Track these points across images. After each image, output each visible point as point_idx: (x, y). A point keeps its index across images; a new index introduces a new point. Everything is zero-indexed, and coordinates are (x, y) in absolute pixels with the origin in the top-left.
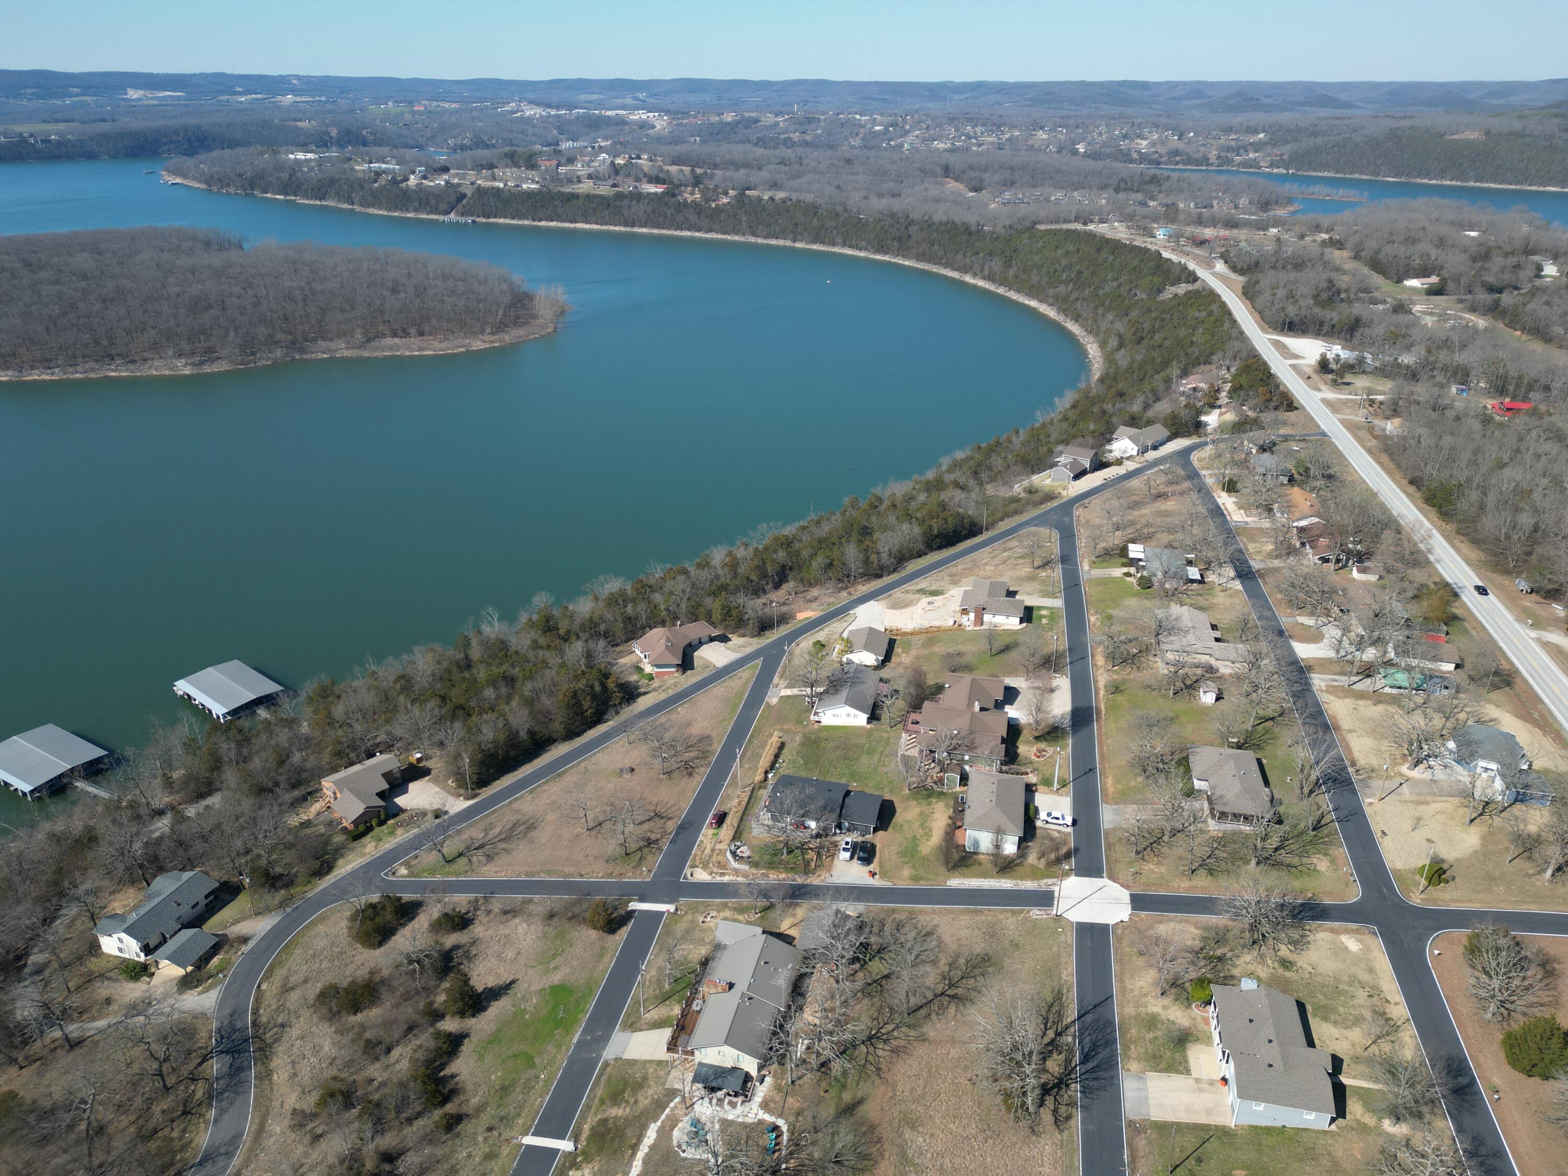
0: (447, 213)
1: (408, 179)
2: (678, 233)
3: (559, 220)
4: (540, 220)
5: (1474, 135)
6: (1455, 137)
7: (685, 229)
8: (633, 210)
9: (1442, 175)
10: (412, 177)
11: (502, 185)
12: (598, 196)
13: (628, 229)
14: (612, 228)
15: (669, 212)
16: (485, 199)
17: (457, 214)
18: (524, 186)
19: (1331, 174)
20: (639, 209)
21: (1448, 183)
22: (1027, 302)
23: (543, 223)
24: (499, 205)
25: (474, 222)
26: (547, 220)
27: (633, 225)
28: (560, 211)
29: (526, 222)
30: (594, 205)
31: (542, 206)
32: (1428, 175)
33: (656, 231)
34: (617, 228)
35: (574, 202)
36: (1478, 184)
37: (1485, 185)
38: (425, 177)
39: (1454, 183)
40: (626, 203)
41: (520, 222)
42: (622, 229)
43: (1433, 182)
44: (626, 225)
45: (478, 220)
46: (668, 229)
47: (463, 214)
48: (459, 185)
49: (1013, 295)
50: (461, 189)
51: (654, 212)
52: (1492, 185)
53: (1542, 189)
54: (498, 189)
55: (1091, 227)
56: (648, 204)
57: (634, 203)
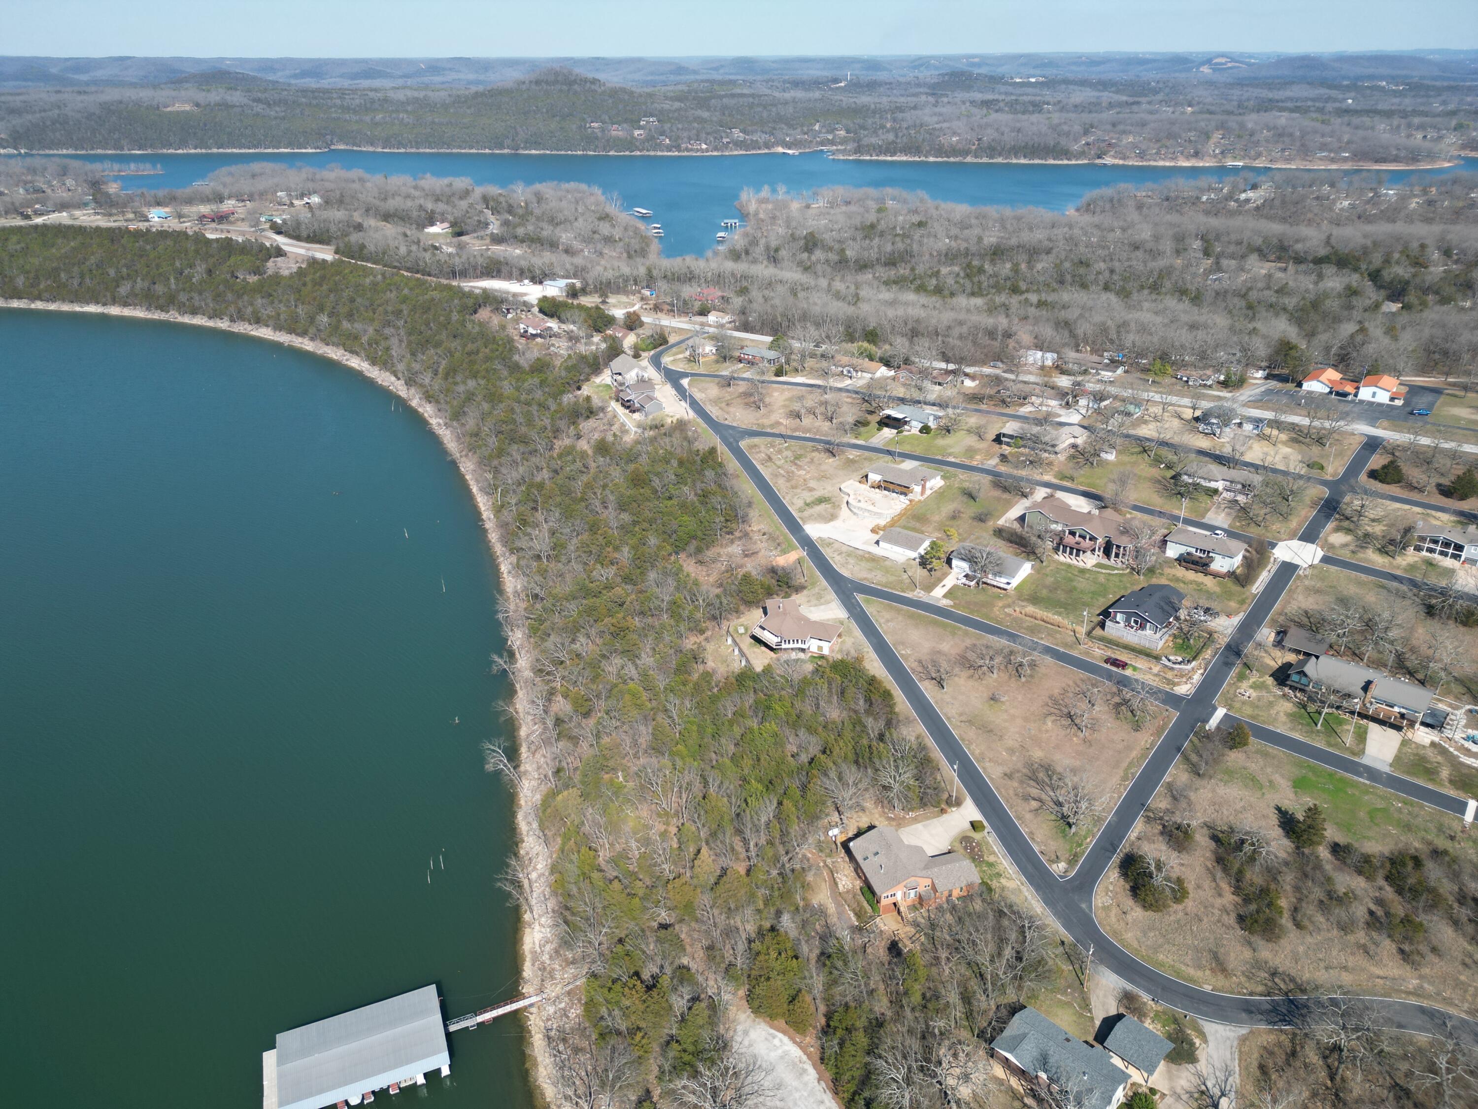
5: (187, 107)
6: (169, 109)
9: (183, 144)
19: (71, 151)
21: (193, 151)
22: (78, 309)
32: (170, 145)
36: (221, 150)
37: (229, 151)
39: (198, 151)
43: (180, 151)
49: (39, 305)
52: (235, 151)
53: (276, 151)
55: (39, 220)
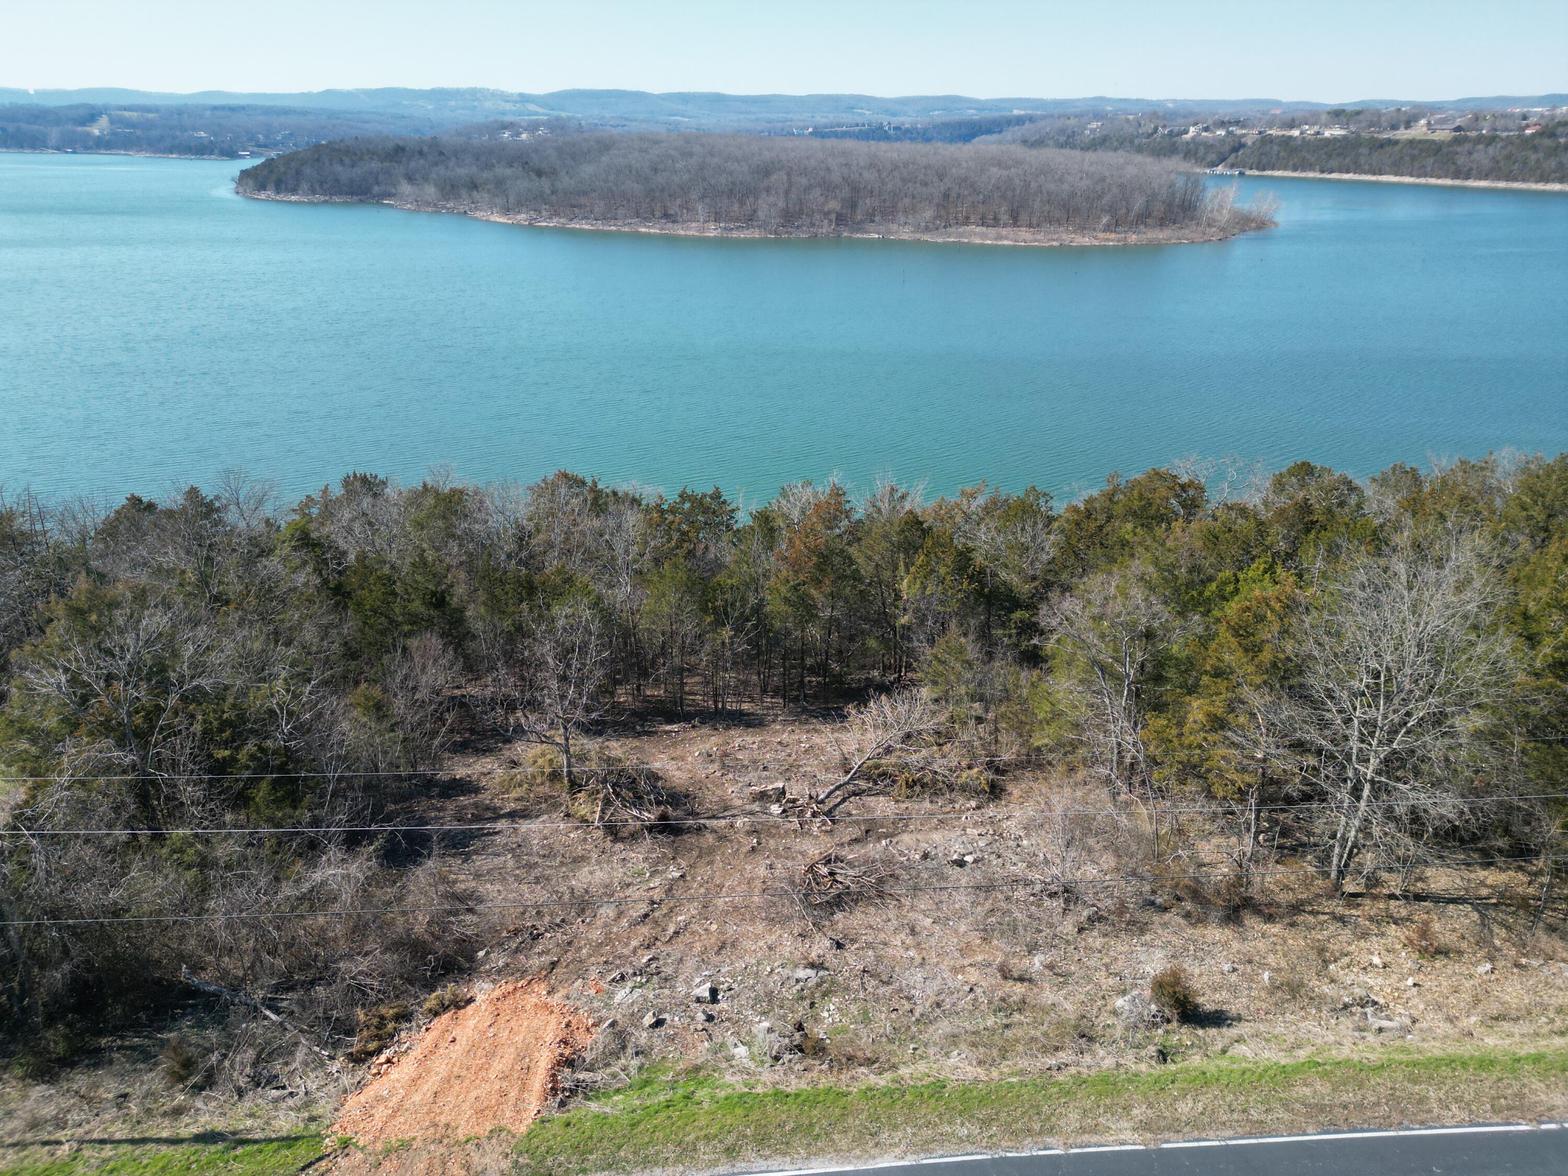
0: (1214, 164)
1: (1186, 132)
2: (1540, 186)
3: (1358, 169)
4: (1330, 173)
7: (1553, 181)
8: (1475, 156)
10: (1192, 129)
11: (1296, 133)
12: (1427, 141)
13: (1457, 182)
14: (1433, 181)
15: (1533, 157)
16: (1267, 148)
17: (1225, 166)
18: (1327, 134)
20: (1483, 156)
23: (1334, 176)
24: (1282, 154)
25: (1242, 174)
26: (1341, 171)
27: (1467, 178)
28: (1362, 160)
29: (1311, 175)
30: (1416, 152)
31: (1339, 155)
33: (1501, 185)
34: (1440, 182)
35: (1387, 149)
38: (1206, 129)
40: (1467, 146)
41: (1303, 175)
42: (1449, 182)
44: (1456, 175)
45: (1248, 172)
46: (1524, 180)
47: (1232, 166)
48: (1244, 135)
50: (1243, 140)
51: (1508, 157)
54: (1290, 137)
56: (1502, 148)
57: (1481, 147)
